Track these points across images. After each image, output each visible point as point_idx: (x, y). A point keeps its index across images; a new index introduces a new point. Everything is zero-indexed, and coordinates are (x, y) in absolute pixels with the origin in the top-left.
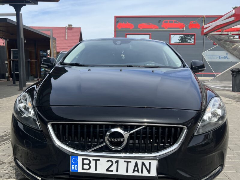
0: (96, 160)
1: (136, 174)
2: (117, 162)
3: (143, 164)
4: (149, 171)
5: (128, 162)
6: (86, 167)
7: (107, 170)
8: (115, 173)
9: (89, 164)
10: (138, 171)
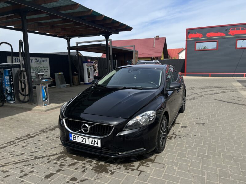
0: (78, 136)
1: (92, 144)
2: (85, 138)
3: (95, 141)
4: (97, 144)
5: (89, 139)
6: (75, 139)
7: (82, 141)
8: (84, 143)
9: (75, 138)
10: (93, 143)
